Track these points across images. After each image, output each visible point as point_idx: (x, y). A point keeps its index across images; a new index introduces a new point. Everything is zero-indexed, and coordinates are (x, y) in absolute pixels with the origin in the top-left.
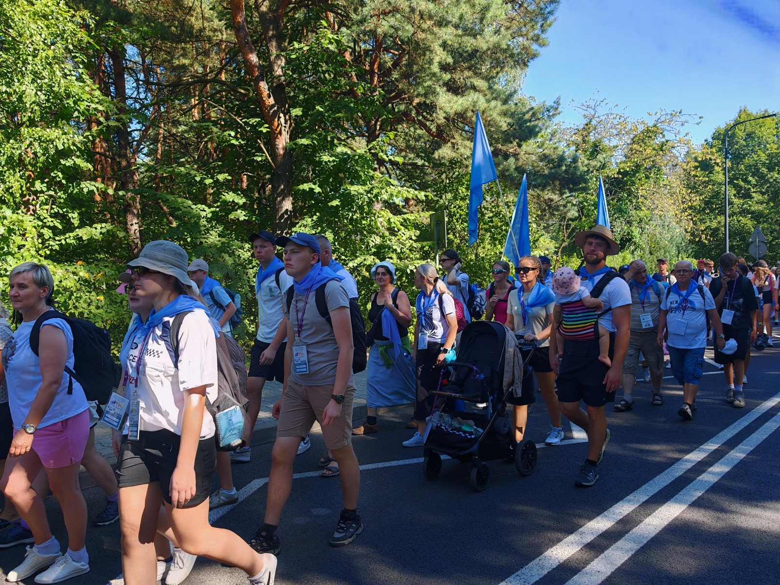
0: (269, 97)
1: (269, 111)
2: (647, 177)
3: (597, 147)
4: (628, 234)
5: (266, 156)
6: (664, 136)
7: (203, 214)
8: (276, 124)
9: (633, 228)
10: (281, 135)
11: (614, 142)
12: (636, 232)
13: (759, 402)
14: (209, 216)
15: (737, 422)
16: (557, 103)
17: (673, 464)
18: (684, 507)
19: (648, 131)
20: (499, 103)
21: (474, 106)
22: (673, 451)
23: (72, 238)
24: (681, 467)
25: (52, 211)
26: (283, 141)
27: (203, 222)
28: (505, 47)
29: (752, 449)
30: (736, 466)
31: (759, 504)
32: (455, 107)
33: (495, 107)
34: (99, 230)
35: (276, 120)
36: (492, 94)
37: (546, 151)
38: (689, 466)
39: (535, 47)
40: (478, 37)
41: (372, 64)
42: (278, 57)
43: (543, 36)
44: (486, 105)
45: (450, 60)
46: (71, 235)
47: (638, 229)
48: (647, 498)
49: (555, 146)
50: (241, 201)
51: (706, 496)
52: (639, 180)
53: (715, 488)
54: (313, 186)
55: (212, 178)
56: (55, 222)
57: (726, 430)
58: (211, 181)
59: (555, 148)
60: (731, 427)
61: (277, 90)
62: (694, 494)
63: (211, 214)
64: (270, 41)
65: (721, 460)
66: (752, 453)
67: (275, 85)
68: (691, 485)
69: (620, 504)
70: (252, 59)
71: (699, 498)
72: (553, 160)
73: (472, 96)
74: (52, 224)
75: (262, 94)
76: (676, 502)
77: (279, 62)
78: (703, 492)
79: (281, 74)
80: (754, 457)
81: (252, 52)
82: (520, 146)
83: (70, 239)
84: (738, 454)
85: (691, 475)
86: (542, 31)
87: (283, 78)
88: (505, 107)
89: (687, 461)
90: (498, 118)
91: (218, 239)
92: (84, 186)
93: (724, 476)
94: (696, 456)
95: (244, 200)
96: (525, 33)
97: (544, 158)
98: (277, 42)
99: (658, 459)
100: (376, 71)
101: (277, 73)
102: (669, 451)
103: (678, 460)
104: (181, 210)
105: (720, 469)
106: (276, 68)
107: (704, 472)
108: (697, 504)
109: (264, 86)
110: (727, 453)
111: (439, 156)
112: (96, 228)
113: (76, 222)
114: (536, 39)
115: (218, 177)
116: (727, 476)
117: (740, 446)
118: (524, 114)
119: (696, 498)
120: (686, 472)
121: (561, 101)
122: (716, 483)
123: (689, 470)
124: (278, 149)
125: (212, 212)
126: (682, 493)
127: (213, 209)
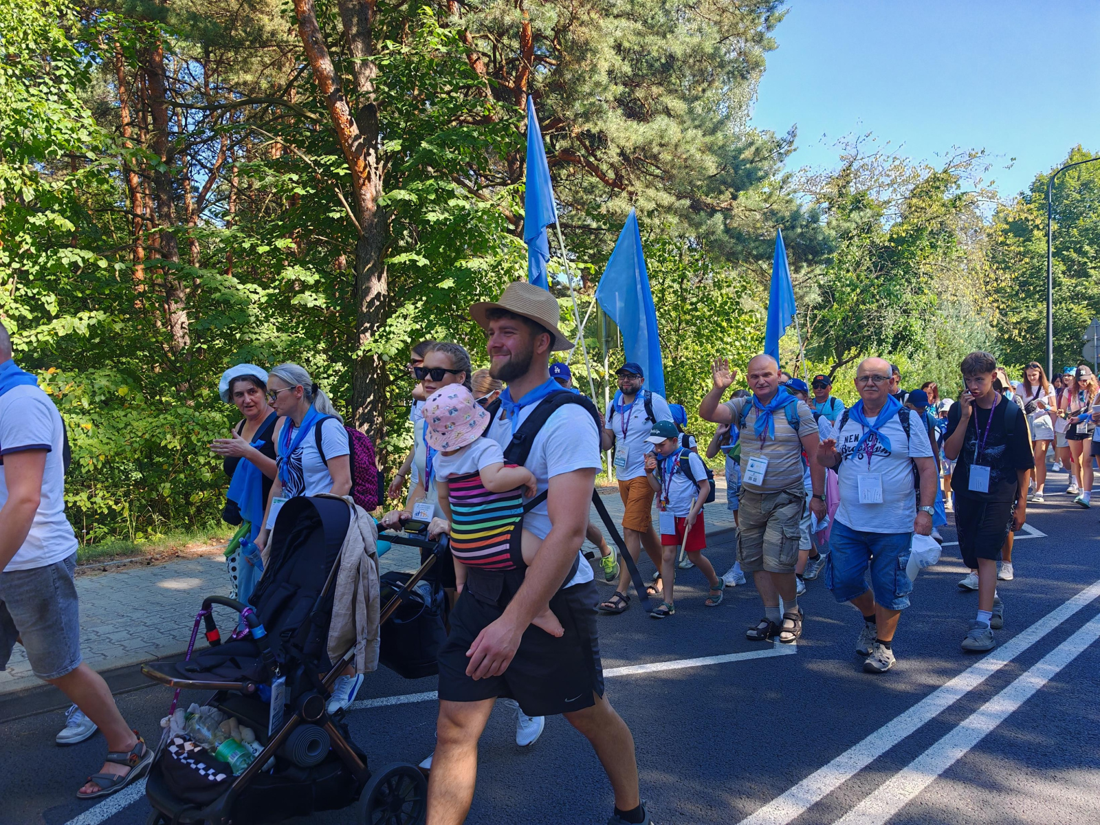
0: (351, 124)
1: (351, 146)
2: (933, 246)
3: (859, 202)
4: (905, 328)
5: (347, 211)
6: (959, 187)
7: (254, 297)
8: (361, 163)
9: (912, 321)
10: (369, 181)
11: (884, 196)
12: (917, 326)
13: (1080, 586)
14: (263, 300)
15: (1040, 622)
16: (793, 134)
17: (925, 695)
18: (929, 779)
19: (935, 179)
20: (700, 133)
21: (662, 137)
22: (929, 672)
23: (46, 333)
24: (938, 701)
25: (18, 294)
26: (372, 191)
27: (254, 310)
28: (710, 50)
29: (1058, 670)
30: (1028, 702)
31: (1059, 775)
32: (634, 137)
33: (694, 139)
34: (85, 322)
35: (362, 158)
36: (694, 120)
37: (775, 207)
38: (950, 700)
39: (757, 50)
40: (669, 36)
41: (518, 80)
42: (365, 63)
43: (768, 35)
44: (679, 135)
45: (627, 69)
46: (45, 328)
47: (920, 322)
48: (870, 760)
49: (788, 198)
50: (311, 278)
51: (971, 756)
52: (921, 250)
53: (990, 744)
54: (415, 257)
55: (269, 244)
56: (21, 309)
57: (1020, 636)
58: (267, 248)
59: (787, 202)
60: (1029, 630)
61: (365, 115)
62: (951, 754)
63: (266, 298)
64: (354, 41)
65: (1005, 690)
66: (1058, 677)
67: (361, 106)
68: (948, 736)
69: (823, 771)
70: (323, 66)
71: (958, 761)
72: (783, 218)
73: (661, 122)
74: (17, 313)
75: (338, 119)
76: (917, 769)
77: (367, 72)
78: (968, 749)
79: (370, 89)
80: (1060, 685)
81: (323, 57)
82: (735, 197)
83: (42, 334)
84: (1034, 680)
85: (952, 718)
86: (768, 28)
87: (373, 96)
88: (708, 139)
89: (948, 691)
90: (698, 156)
91: (276, 334)
92: (63, 255)
93: (1006, 720)
94: (965, 682)
95: (317, 277)
96: (742, 30)
97: (771, 214)
98: (363, 42)
99: (901, 687)
100: (524, 89)
101: (365, 89)
102: (921, 672)
103: (934, 688)
104: (220, 291)
105: (1002, 706)
106: (363, 80)
107: (973, 711)
108: (952, 774)
109: (342, 108)
110: (1017, 676)
111: (608, 211)
112: (81, 319)
113: (53, 309)
114: (759, 39)
115: (277, 243)
116: (1012, 720)
117: (1039, 665)
118: (740, 151)
119: (953, 761)
120: (943, 712)
121: (798, 132)
122: (991, 733)
123: (950, 709)
124: (364, 200)
125: (269, 295)
126: (930, 751)
127: (271, 291)
